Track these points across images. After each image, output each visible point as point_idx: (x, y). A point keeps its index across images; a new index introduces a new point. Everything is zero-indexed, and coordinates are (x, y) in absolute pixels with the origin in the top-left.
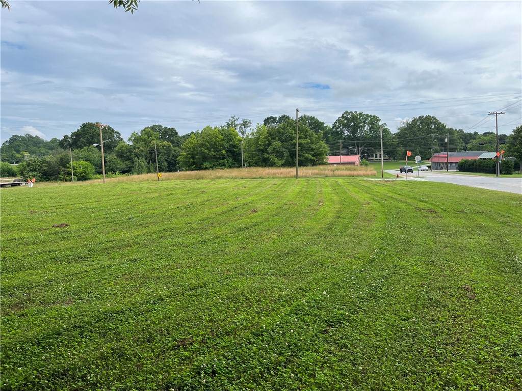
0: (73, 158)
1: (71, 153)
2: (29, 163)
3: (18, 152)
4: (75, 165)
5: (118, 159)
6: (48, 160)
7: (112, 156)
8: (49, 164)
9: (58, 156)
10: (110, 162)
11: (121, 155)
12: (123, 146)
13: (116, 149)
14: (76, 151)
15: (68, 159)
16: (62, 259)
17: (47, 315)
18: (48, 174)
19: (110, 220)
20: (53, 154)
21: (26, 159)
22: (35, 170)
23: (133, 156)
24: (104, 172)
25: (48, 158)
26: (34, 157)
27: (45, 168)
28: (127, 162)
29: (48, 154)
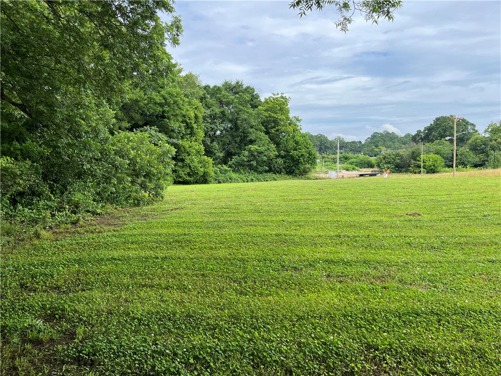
0: (424, 151)
1: (422, 147)
2: (385, 156)
3: (377, 146)
4: (425, 158)
5: (471, 152)
6: (401, 153)
7: (465, 149)
8: (401, 157)
9: (410, 150)
10: (461, 155)
11: (474, 148)
12: (477, 139)
13: (470, 141)
14: (427, 144)
15: (419, 153)
16: (416, 246)
17: (405, 293)
18: (400, 167)
19: (462, 215)
20: (406, 148)
21: (383, 152)
22: (389, 163)
23: (488, 149)
24: (454, 165)
25: (401, 152)
26: (389, 151)
27: (398, 161)
28: (481, 156)
29: (401, 148)
